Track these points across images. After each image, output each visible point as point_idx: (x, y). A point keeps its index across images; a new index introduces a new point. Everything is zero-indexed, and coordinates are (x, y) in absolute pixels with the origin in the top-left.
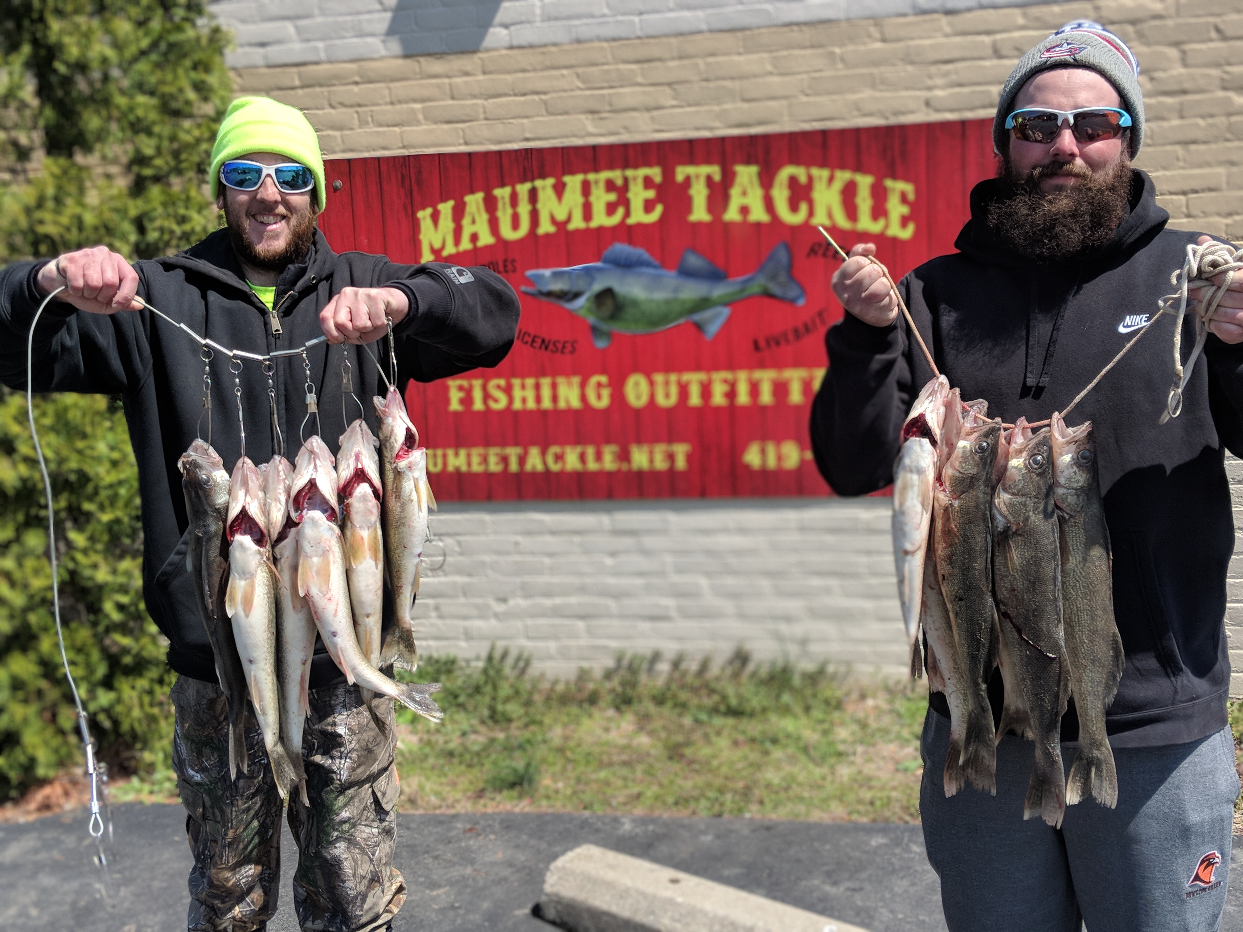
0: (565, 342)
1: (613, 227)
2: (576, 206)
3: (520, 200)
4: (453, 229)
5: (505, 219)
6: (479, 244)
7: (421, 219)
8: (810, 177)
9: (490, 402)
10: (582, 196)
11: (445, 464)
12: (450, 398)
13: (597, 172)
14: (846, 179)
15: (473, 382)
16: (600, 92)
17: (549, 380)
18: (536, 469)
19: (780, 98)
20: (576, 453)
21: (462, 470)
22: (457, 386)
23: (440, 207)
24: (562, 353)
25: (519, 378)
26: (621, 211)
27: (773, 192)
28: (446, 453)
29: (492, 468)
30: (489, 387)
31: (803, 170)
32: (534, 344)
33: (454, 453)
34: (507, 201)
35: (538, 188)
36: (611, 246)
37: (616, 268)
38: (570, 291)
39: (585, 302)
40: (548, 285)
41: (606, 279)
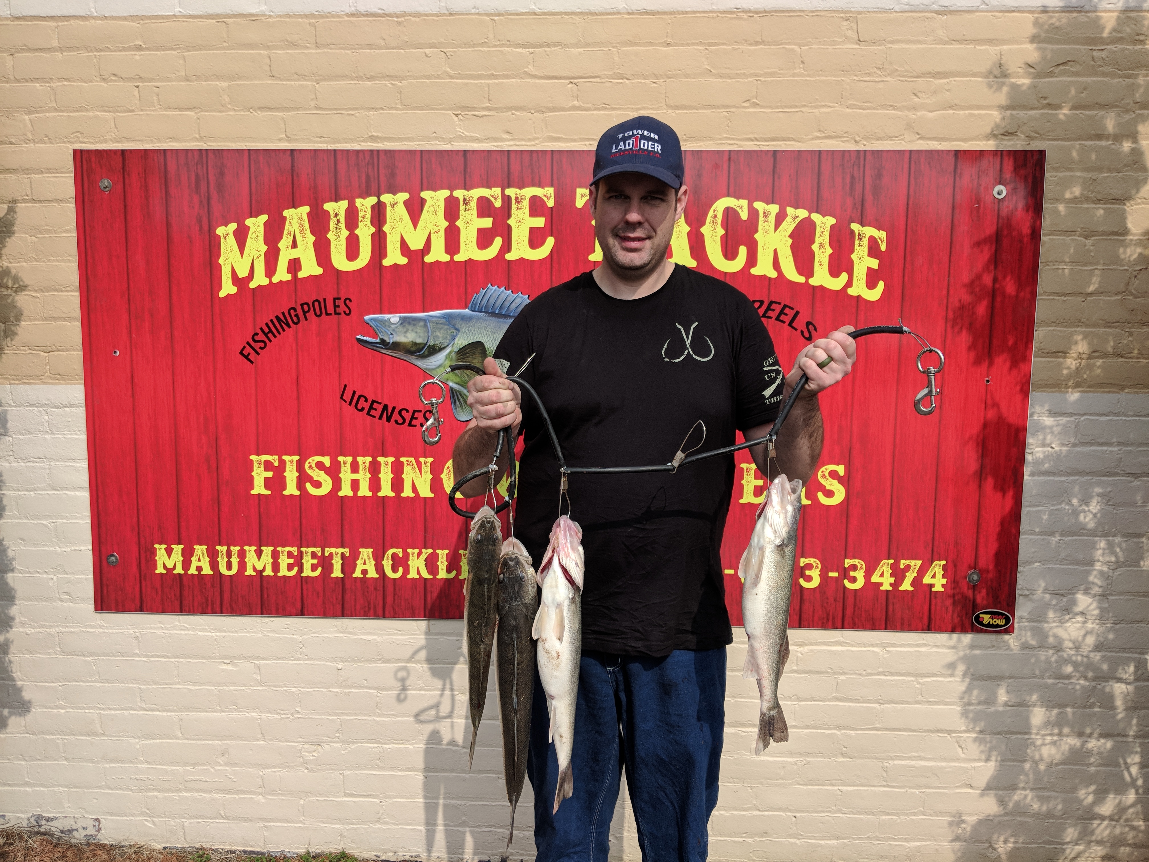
1: (487, 263)
2: (436, 232)
3: (360, 219)
4: (266, 253)
5: (338, 243)
6: (301, 275)
7: (222, 238)
8: (753, 213)
9: (308, 486)
10: (446, 218)
11: (242, 565)
12: (252, 478)
13: (467, 187)
14: (799, 219)
15: (285, 457)
16: (476, 82)
17: (391, 459)
18: (368, 576)
19: (718, 107)
20: (423, 557)
21: (265, 574)
22: (262, 463)
23: (249, 222)
24: (410, 425)
25: (350, 456)
26: (498, 242)
27: (703, 230)
28: (245, 551)
29: (307, 572)
30: (307, 465)
31: (744, 203)
32: (373, 412)
33: (255, 551)
34: (342, 220)
35: (385, 204)
36: (483, 289)
37: (489, 318)
38: (426, 344)
39: (445, 360)
40: (395, 335)
41: (474, 330)
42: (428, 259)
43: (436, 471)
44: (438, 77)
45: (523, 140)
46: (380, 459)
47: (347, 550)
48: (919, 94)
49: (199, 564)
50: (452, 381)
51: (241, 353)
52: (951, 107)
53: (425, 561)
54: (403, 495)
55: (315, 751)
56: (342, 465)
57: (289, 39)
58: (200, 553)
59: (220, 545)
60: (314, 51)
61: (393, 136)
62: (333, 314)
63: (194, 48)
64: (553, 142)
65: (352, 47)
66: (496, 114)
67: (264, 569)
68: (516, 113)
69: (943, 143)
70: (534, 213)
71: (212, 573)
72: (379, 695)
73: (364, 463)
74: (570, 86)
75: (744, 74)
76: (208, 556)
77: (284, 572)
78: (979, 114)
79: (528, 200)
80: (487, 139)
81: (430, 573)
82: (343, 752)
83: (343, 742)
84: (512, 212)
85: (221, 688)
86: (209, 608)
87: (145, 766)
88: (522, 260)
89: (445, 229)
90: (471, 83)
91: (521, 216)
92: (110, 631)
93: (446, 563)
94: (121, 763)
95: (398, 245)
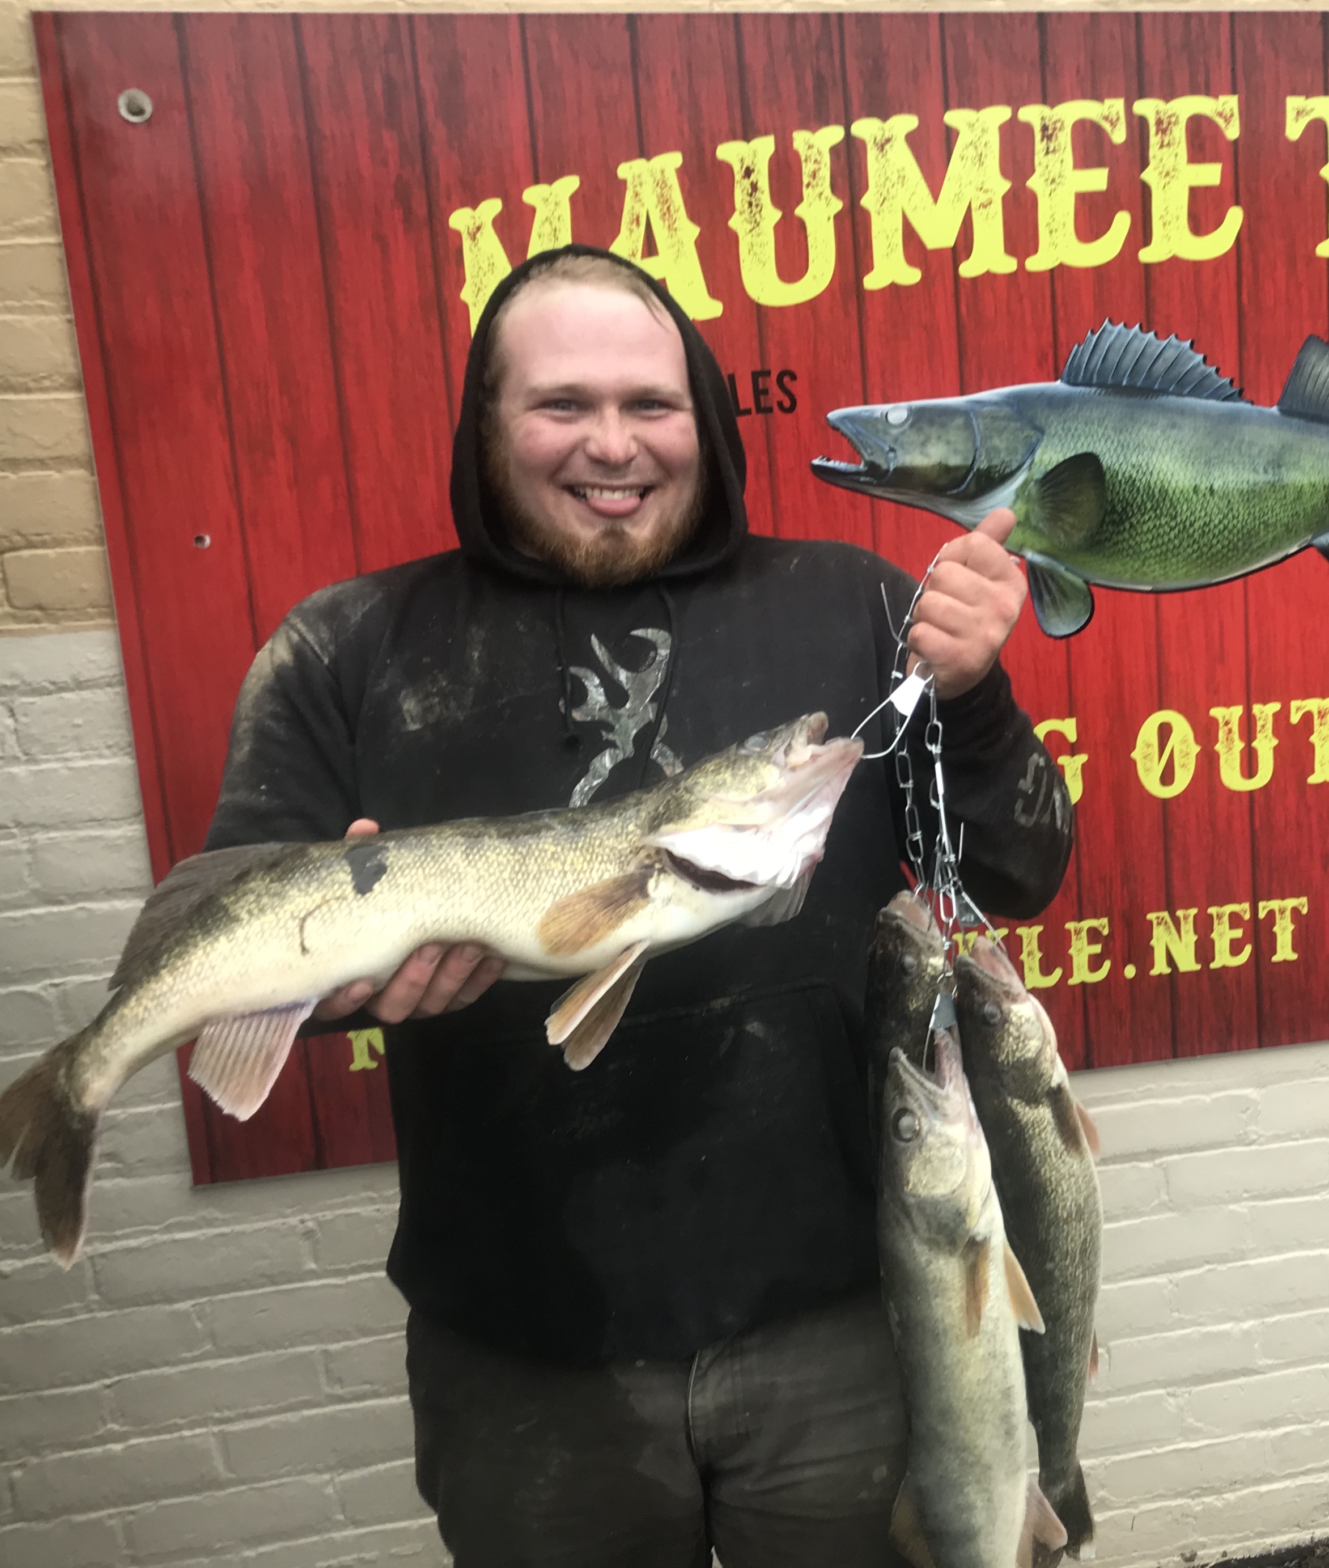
1: (1099, 272)
2: (984, 206)
3: (806, 180)
5: (756, 240)
7: (464, 235)
10: (1005, 173)
13: (1049, 98)
23: (533, 195)
26: (1122, 222)
34: (764, 184)
35: (862, 142)
36: (1093, 333)
37: (1106, 398)
38: (970, 468)
39: (1015, 503)
40: (899, 452)
41: (1076, 429)
42: (968, 270)
50: (1032, 548)
62: (754, 411)
70: (1197, 153)
79: (1182, 125)
84: (1151, 154)
87: (350, 1532)
88: (1175, 261)
89: (1004, 198)
91: (1169, 163)
92: (236, 1228)
93: (1039, 955)
94: (291, 1539)
95: (898, 239)
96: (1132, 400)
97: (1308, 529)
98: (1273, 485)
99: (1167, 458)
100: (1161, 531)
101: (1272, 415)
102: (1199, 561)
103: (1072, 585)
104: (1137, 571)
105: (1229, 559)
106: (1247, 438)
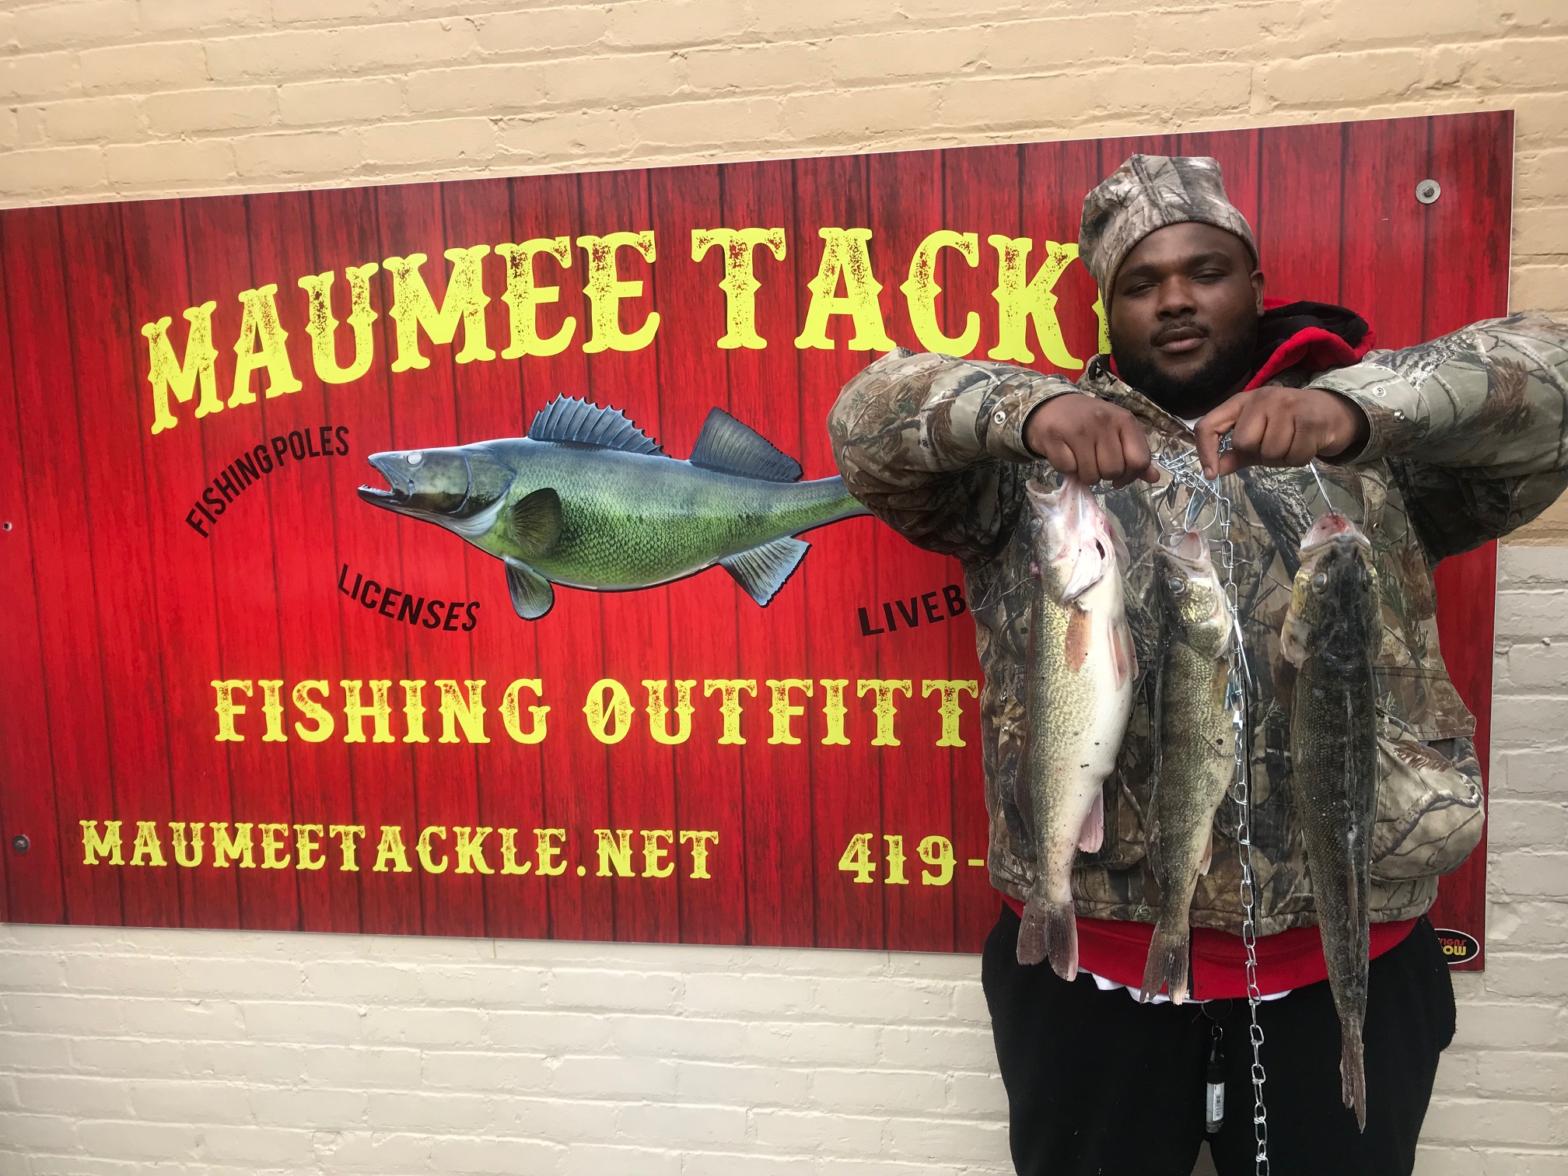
0: (453, 606)
1: (554, 360)
2: (472, 315)
3: (354, 299)
4: (215, 361)
5: (323, 340)
6: (270, 393)
7: (150, 341)
8: (989, 255)
9: (299, 726)
10: (486, 291)
11: (209, 852)
12: (216, 715)
13: (517, 239)
14: (1069, 261)
15: (262, 683)
16: (523, 65)
17: (421, 683)
18: (395, 870)
19: (921, 78)
20: (479, 839)
21: (242, 865)
22: (230, 692)
23: (189, 314)
24: (447, 627)
25: (358, 679)
26: (570, 324)
27: (904, 288)
28: (212, 830)
29: (305, 863)
30: (295, 694)
31: (972, 238)
32: (389, 609)
33: (226, 829)
34: (328, 303)
35: (391, 273)
36: (551, 403)
37: (561, 450)
38: (465, 496)
39: (496, 521)
40: (416, 483)
41: (540, 471)
42: (462, 358)
43: (492, 699)
44: (465, 62)
45: (602, 155)
46: (404, 683)
47: (362, 828)
48: (1275, 29)
49: (146, 850)
50: (508, 553)
51: (189, 520)
52: (1332, 47)
53: (481, 845)
54: (442, 740)
55: (333, 1142)
56: (348, 694)
57: (233, 18)
58: (146, 833)
59: (174, 821)
60: (271, 35)
61: (399, 163)
62: (321, 454)
63: (92, 44)
64: (651, 155)
65: (328, 22)
66: (556, 115)
67: (241, 859)
68: (588, 111)
69: (1320, 112)
70: (624, 274)
71: (164, 864)
72: (424, 1056)
73: (380, 690)
74: (676, 59)
75: (963, 18)
76: (158, 838)
77: (270, 862)
78: (1386, 55)
79: (613, 253)
80: (545, 158)
81: (490, 866)
82: (374, 1145)
83: (374, 1130)
84: (591, 273)
85: (189, 1042)
86: (164, 919)
87: (86, 1158)
88: (610, 352)
89: (485, 308)
90: (515, 67)
91: (604, 281)
92: (25, 952)
93: (515, 850)
94: (52, 1153)
95: (414, 338)
96: (579, 452)
97: (716, 551)
98: (688, 517)
99: (607, 494)
100: (603, 547)
101: (686, 466)
102: (632, 570)
103: (538, 582)
104: (585, 575)
105: (655, 570)
106: (667, 483)
